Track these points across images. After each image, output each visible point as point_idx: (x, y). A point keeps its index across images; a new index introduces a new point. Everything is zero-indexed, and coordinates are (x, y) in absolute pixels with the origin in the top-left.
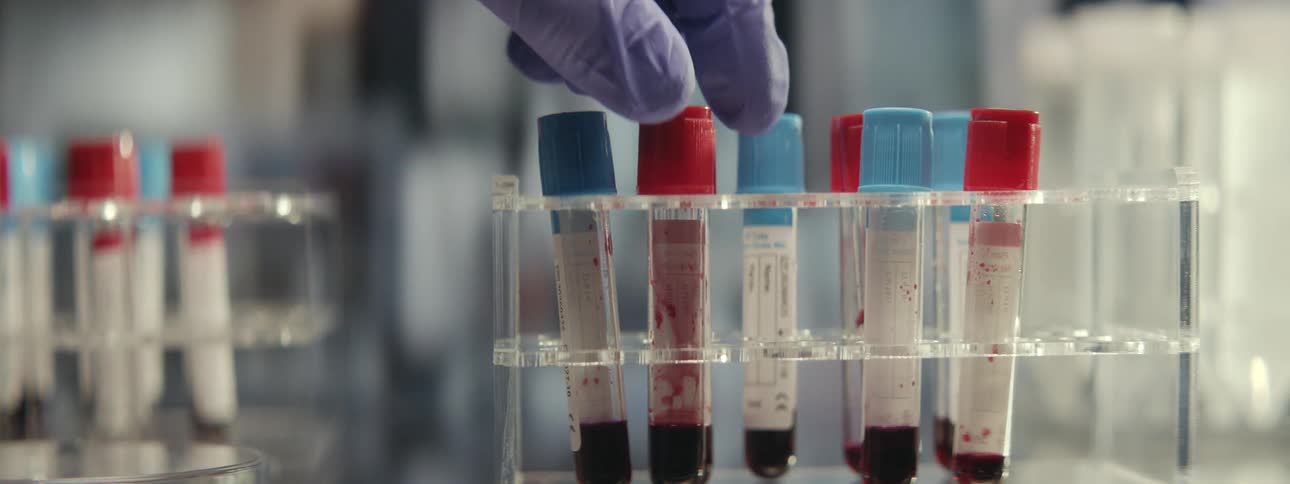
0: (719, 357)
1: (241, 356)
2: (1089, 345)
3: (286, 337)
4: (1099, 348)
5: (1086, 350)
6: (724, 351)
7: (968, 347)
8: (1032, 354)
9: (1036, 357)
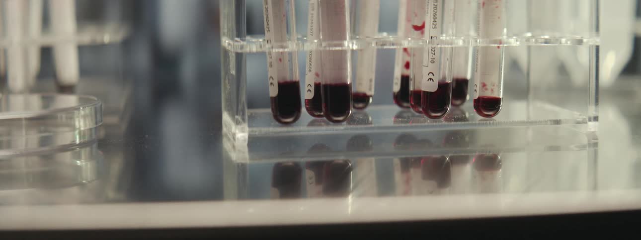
0: (352, 46)
1: (82, 50)
2: (543, 41)
3: (107, 38)
4: (546, 42)
5: (542, 43)
6: (355, 43)
7: (481, 40)
8: (515, 45)
9: (516, 46)
